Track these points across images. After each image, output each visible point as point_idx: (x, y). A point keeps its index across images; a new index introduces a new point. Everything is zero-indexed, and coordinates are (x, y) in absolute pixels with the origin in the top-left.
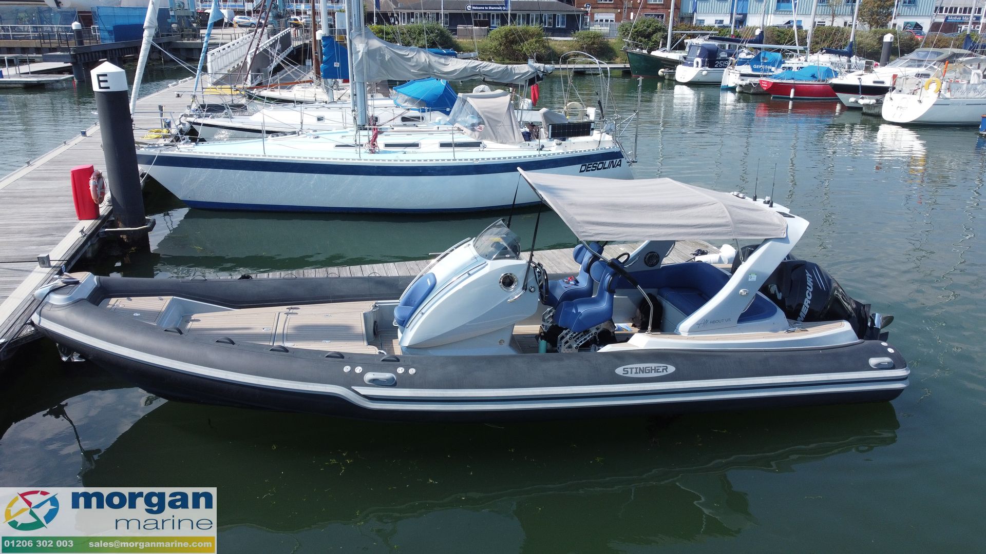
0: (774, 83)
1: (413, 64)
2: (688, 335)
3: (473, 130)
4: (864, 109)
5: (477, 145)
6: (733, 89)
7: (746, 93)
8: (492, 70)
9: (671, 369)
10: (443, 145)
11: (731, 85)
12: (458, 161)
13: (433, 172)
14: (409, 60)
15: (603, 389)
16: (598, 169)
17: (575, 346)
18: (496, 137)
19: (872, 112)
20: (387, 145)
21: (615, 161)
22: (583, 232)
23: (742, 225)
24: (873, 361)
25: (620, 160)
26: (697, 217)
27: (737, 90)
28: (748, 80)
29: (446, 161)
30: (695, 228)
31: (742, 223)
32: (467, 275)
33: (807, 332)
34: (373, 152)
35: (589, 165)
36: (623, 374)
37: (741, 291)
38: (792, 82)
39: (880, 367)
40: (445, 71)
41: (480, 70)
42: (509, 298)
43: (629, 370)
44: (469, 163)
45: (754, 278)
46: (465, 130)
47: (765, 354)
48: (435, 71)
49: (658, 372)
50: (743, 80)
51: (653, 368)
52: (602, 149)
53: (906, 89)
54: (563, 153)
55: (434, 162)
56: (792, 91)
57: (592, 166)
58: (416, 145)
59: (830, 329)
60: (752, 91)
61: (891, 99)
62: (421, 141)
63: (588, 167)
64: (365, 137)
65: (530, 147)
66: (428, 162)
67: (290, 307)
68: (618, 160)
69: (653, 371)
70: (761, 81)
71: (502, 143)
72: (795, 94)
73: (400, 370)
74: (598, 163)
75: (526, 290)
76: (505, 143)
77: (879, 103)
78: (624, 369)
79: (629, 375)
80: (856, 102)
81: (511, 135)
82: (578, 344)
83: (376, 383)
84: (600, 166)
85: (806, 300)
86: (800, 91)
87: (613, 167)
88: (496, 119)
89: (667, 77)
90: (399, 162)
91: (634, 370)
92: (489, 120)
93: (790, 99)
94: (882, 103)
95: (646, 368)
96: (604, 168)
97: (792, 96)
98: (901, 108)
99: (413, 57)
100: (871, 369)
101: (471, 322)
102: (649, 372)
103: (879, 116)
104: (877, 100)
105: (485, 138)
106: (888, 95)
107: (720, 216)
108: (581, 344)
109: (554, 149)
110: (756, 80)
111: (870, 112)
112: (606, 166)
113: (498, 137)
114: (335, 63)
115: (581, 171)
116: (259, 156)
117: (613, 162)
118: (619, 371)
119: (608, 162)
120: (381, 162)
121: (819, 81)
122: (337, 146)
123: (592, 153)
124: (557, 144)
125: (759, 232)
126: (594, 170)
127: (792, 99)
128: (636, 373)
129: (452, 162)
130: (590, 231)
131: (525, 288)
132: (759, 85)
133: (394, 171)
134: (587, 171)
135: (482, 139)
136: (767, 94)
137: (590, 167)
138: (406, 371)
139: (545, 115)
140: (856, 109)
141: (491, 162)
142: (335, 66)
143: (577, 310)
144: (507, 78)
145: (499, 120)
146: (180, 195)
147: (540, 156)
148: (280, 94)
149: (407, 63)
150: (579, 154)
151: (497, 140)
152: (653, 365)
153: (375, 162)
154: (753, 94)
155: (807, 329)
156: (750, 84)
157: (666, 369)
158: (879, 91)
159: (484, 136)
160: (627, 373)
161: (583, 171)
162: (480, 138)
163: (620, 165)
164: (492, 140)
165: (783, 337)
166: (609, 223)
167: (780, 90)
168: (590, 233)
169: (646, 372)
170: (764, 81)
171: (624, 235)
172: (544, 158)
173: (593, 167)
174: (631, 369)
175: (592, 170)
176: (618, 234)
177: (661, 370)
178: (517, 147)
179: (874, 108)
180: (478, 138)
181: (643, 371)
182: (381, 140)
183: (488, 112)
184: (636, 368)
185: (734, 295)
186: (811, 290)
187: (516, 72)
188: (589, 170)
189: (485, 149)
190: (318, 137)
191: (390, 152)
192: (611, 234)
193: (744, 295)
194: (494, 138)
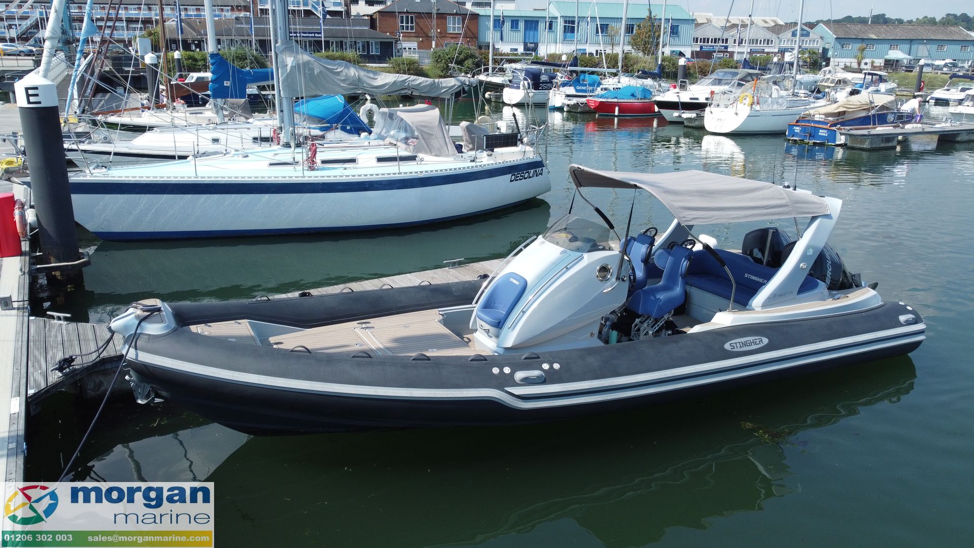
0: (601, 102)
1: (343, 78)
2: (762, 309)
3: (406, 143)
4: (685, 122)
5: (412, 158)
6: (560, 109)
7: (574, 113)
8: (420, 83)
9: (766, 341)
10: (380, 160)
11: (558, 105)
12: (403, 175)
13: (379, 186)
14: (338, 73)
15: (719, 365)
16: (525, 178)
17: (651, 332)
18: (430, 150)
19: (693, 124)
20: (324, 162)
21: (538, 169)
22: (684, 217)
23: (797, 205)
24: (902, 318)
25: (542, 169)
26: (763, 199)
27: (565, 109)
28: (574, 101)
29: (392, 175)
30: (765, 209)
31: (797, 203)
32: (565, 269)
33: (848, 298)
34: (312, 168)
35: (517, 174)
36: (731, 349)
37: (801, 265)
38: (615, 100)
39: (908, 323)
40: (375, 85)
41: (409, 84)
42: (604, 289)
43: (735, 345)
44: (414, 176)
45: (811, 252)
46: (399, 144)
47: (827, 320)
48: (365, 85)
49: (756, 344)
50: (570, 100)
51: (752, 341)
52: (527, 158)
53: (722, 104)
54: (496, 164)
55: (380, 176)
56: (617, 109)
57: (519, 175)
58: (353, 161)
59: (863, 294)
60: (579, 110)
61: (712, 113)
62: (358, 157)
63: (517, 177)
64: (301, 155)
65: (463, 159)
66: (374, 176)
67: (358, 322)
68: (540, 169)
69: (753, 344)
70: (588, 100)
71: (436, 156)
72: (620, 111)
73: (546, 366)
74: (525, 172)
75: (619, 279)
76: (439, 156)
77: (700, 118)
78: (730, 344)
79: (736, 350)
80: (680, 116)
81: (445, 148)
82: (653, 330)
83: (527, 381)
84: (526, 175)
85: (828, 271)
86: (624, 109)
87: (536, 176)
88: (428, 131)
89: (493, 100)
90: (344, 178)
91: (738, 344)
92: (423, 134)
93: (615, 116)
94: (704, 117)
95: (746, 341)
96: (530, 177)
97: (617, 113)
98: (721, 120)
99: (342, 71)
100: (902, 325)
101: (569, 317)
102: (750, 345)
103: (702, 128)
104: (697, 114)
105: (420, 152)
106: (707, 109)
107: (780, 197)
108: (655, 330)
109: (485, 160)
110: (584, 100)
111: (691, 125)
112: (531, 175)
113: (432, 149)
114: (225, 82)
115: (511, 181)
116: (190, 177)
117: (536, 171)
118: (727, 346)
119: (532, 171)
120: (326, 178)
121: (638, 99)
122: (271, 165)
123: (519, 162)
124: (488, 155)
125: (810, 211)
126: (522, 179)
127: (617, 116)
128: (741, 347)
129: (397, 175)
130: (688, 216)
131: (618, 278)
132: (586, 104)
133: (340, 187)
134: (516, 180)
135: (417, 152)
136: (593, 112)
137: (518, 177)
138: (551, 367)
139: (468, 128)
140: (679, 123)
141: (434, 174)
142: (225, 85)
143: (655, 297)
144: (434, 92)
145: (431, 132)
146: (91, 226)
147: (472, 167)
148: (132, 120)
149: (336, 76)
150: (509, 164)
151: (431, 154)
152: (751, 339)
153: (319, 178)
154: (580, 113)
155: (848, 295)
156: (578, 103)
157: (762, 341)
158: (697, 107)
159: (418, 149)
160: (734, 348)
161: (513, 181)
162: (415, 152)
163: (542, 174)
164: (426, 153)
165: (831, 304)
166: (701, 208)
167: (605, 108)
168: (688, 218)
169: (748, 346)
170: (591, 100)
171: (714, 219)
172: (480, 169)
173: (521, 176)
174: (736, 343)
175: (520, 179)
176: (711, 218)
177: (758, 342)
178: (451, 159)
179: (695, 121)
180: (413, 151)
181: (745, 344)
182: (320, 157)
183: (422, 126)
184: (739, 343)
185: (796, 269)
186: (830, 263)
187: (443, 85)
188: (518, 180)
189: (423, 163)
190: (247, 156)
191: (329, 169)
192: (704, 218)
193: (804, 269)
194: (428, 151)
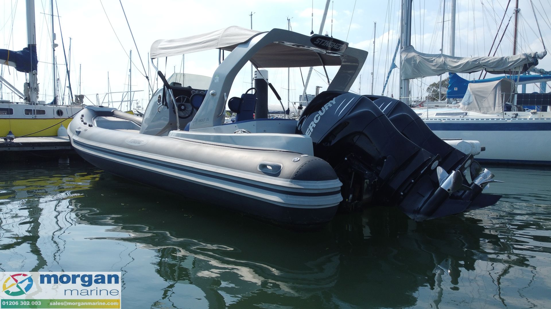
1: (434, 64)
8: (489, 61)
9: (144, 143)
14: (432, 61)
18: (480, 109)
37: (211, 92)
40: (454, 66)
41: (479, 62)
42: (158, 109)
43: (131, 140)
44: (437, 121)
45: (217, 80)
48: (448, 67)
54: (531, 119)
65: (507, 115)
71: (483, 113)
76: (486, 114)
81: (493, 108)
85: (312, 123)
88: (483, 95)
92: (477, 97)
99: (434, 60)
113: (482, 109)
114: (455, 88)
118: (128, 140)
124: (533, 114)
131: (163, 103)
135: (469, 110)
142: (455, 90)
144: (503, 66)
145: (485, 96)
147: (503, 119)
149: (430, 63)
150: (548, 121)
151: (480, 112)
162: (467, 110)
168: (156, 54)
172: (508, 121)
180: (466, 109)
183: (478, 91)
185: (209, 96)
187: (510, 60)
194: (478, 109)
